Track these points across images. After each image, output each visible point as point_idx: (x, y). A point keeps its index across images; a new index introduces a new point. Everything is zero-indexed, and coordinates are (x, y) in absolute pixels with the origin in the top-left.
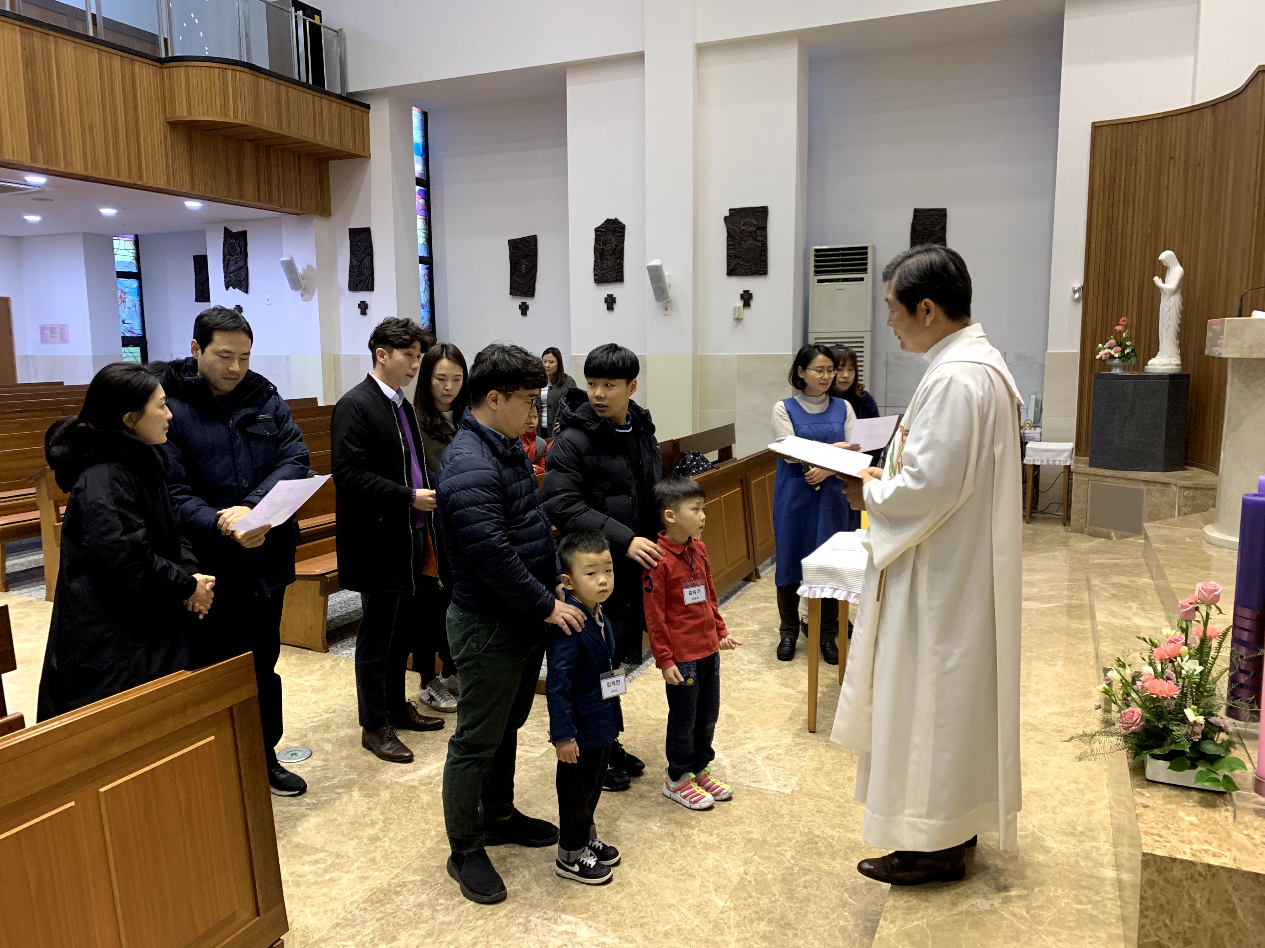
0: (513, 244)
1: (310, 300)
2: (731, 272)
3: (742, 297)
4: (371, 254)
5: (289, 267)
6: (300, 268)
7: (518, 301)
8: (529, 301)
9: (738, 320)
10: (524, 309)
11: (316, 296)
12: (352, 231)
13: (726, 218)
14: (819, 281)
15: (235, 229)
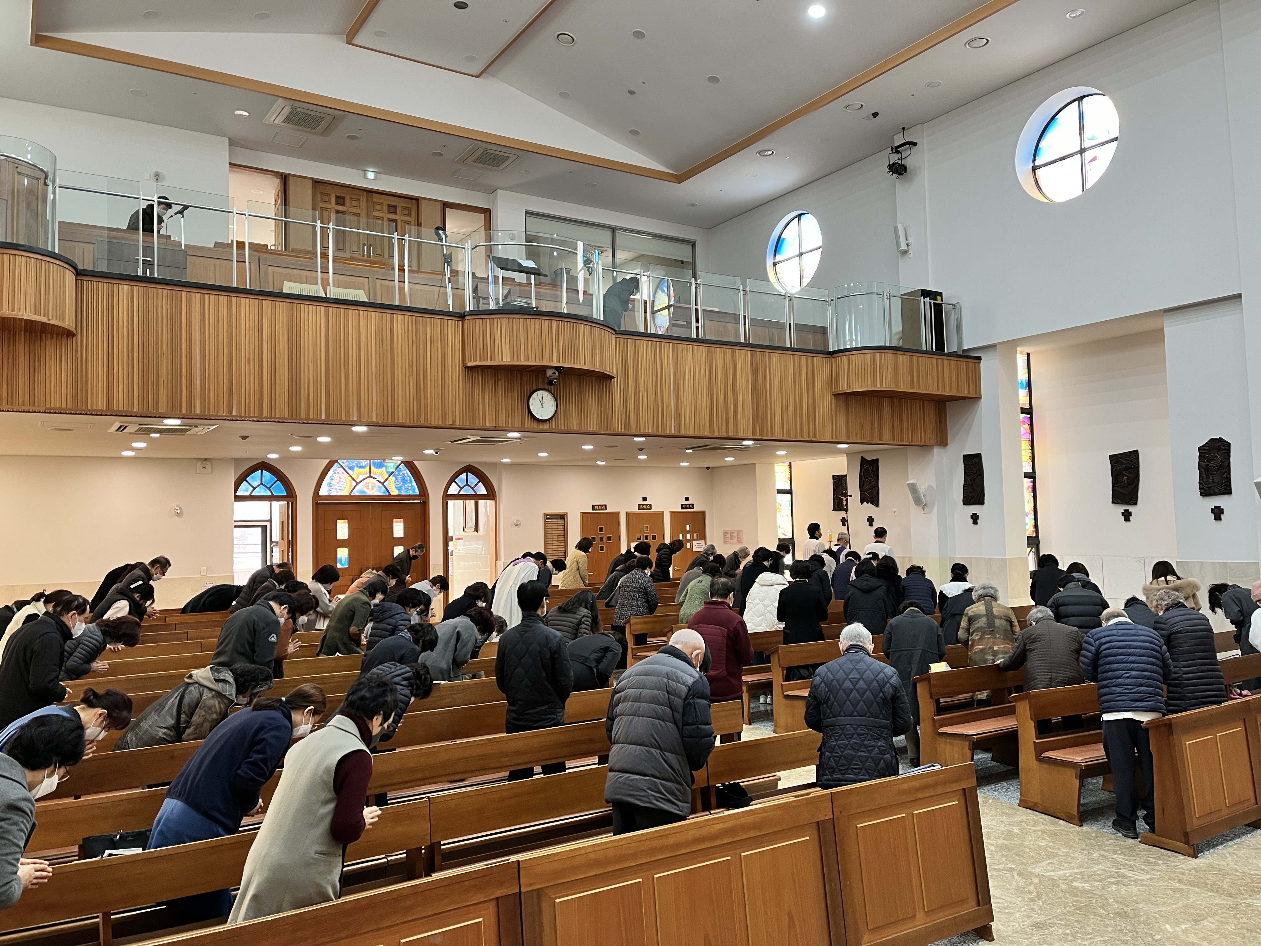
0: (1115, 459)
1: (929, 513)
4: (981, 474)
5: (913, 488)
6: (922, 489)
7: (1122, 508)
8: (1131, 508)
10: (1127, 516)
11: (935, 510)
12: (965, 457)
15: (869, 458)
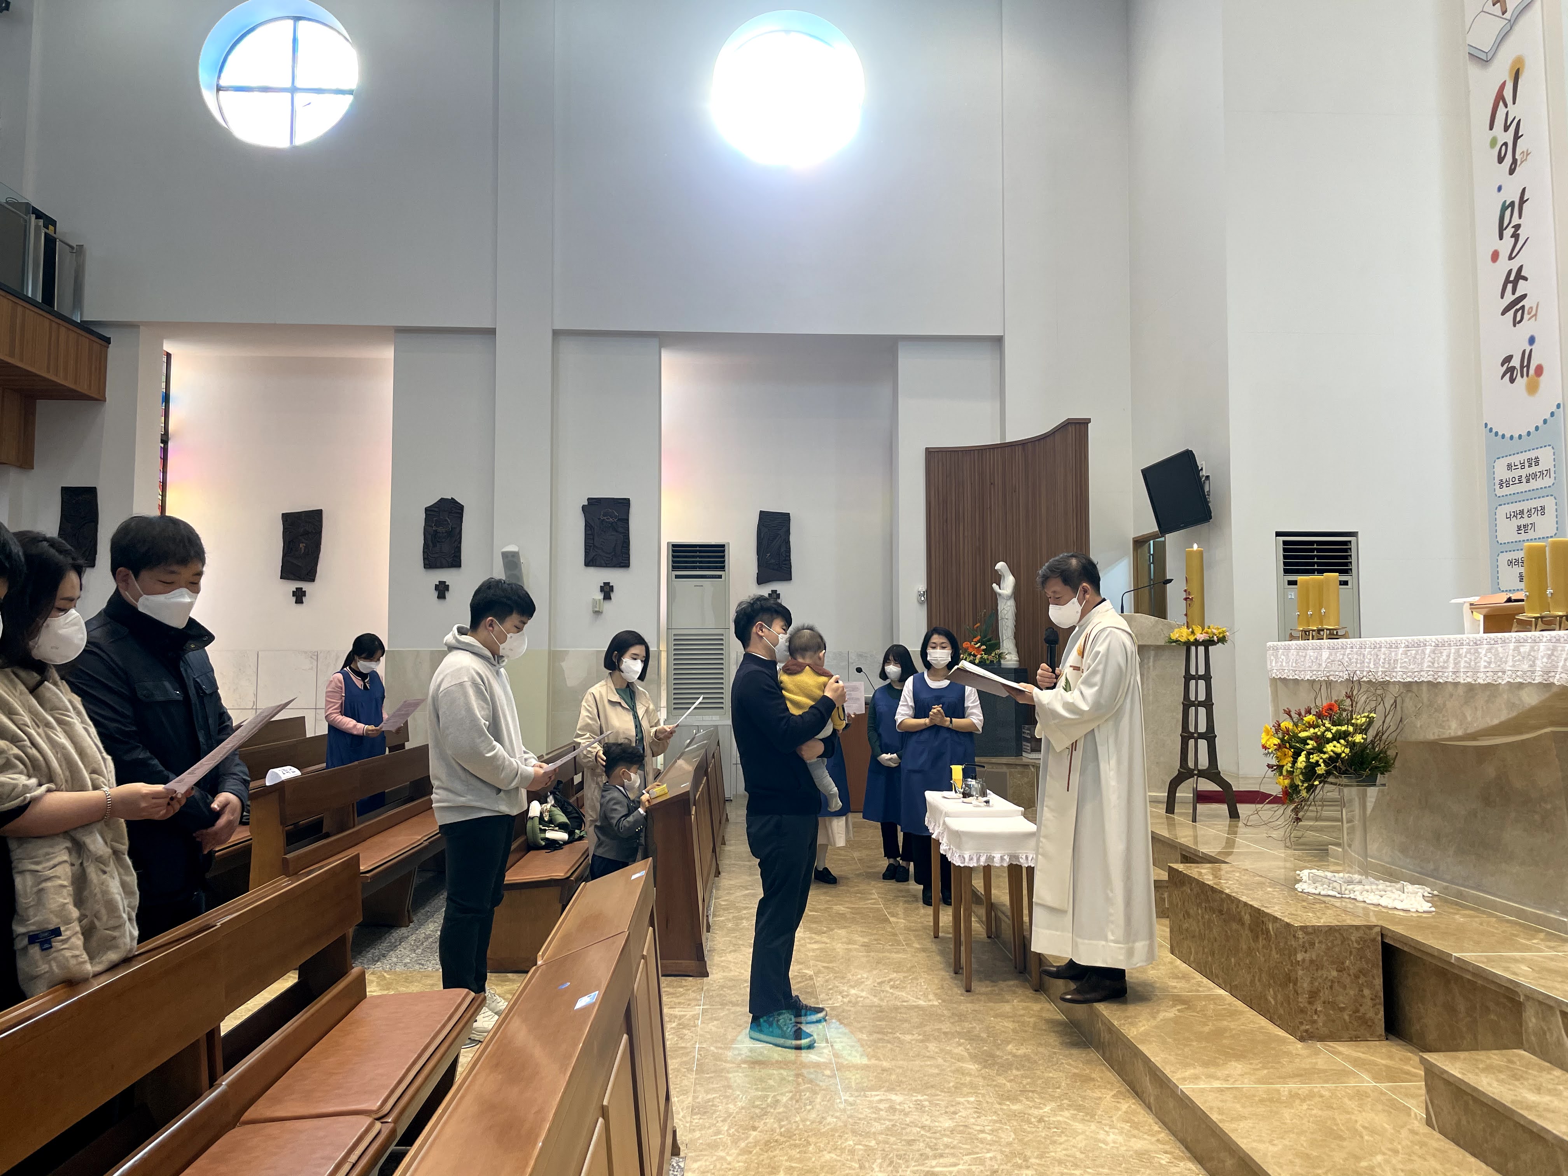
0: (289, 519)
2: (591, 561)
3: (602, 589)
7: (293, 586)
8: (306, 587)
9: (597, 613)
10: (299, 596)
12: (65, 489)
13: (584, 507)
14: (677, 577)
